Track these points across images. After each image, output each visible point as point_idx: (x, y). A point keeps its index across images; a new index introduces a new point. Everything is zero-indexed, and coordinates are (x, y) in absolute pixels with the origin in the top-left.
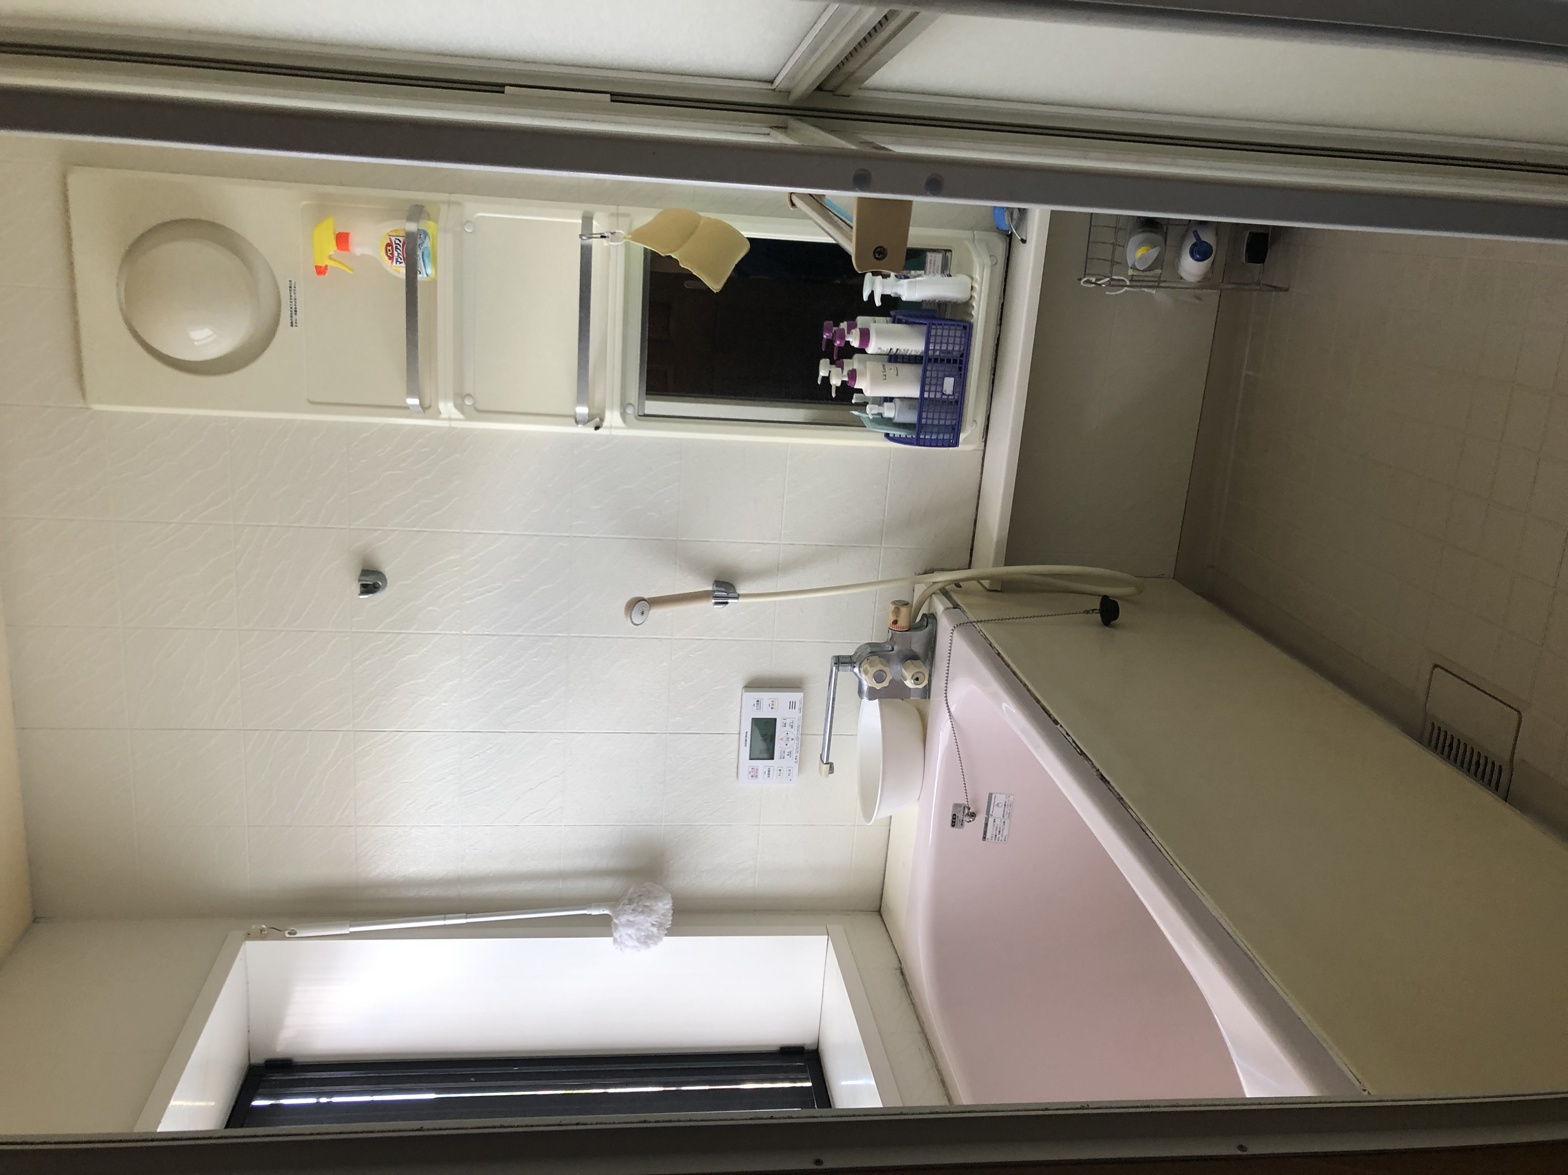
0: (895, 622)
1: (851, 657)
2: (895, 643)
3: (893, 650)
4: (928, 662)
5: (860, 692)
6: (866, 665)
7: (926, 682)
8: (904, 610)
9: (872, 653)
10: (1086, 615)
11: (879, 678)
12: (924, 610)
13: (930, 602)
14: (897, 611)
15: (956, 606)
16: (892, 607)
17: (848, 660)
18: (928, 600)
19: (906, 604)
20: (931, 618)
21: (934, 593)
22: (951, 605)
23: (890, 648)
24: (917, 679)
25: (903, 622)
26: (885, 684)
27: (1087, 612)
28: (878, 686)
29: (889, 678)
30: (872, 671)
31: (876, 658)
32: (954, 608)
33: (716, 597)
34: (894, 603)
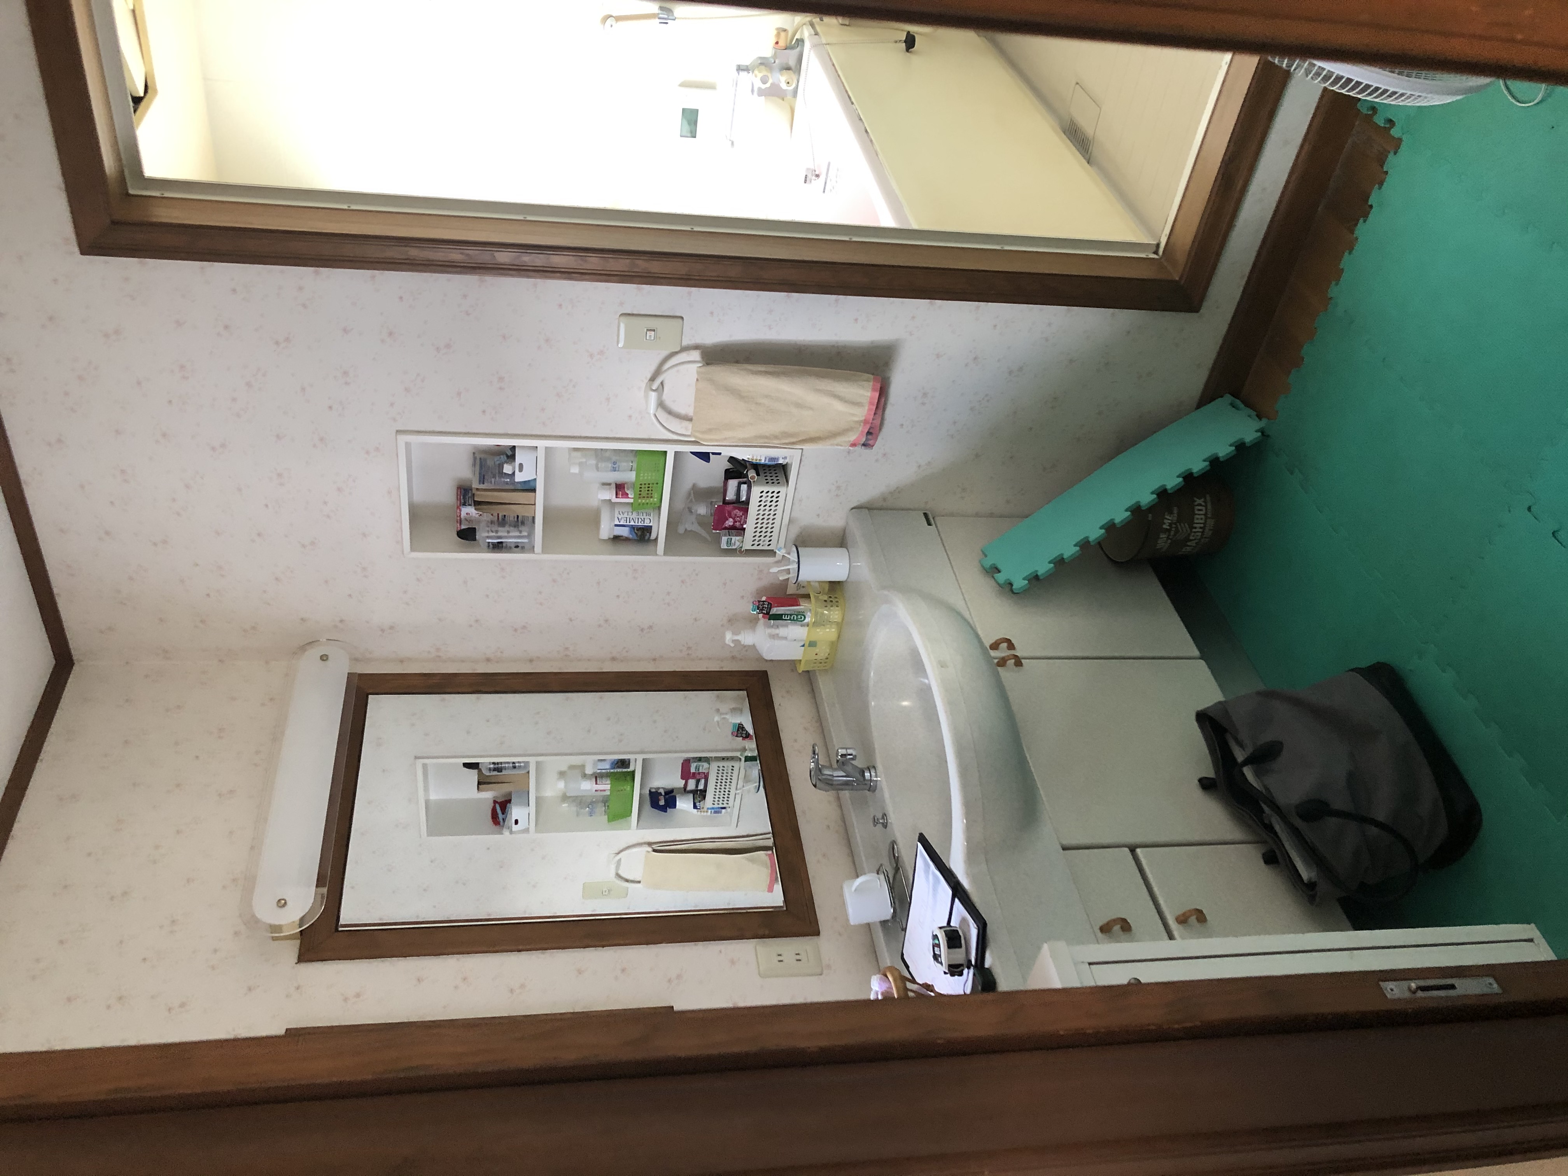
0: (777, 43)
1: (747, 66)
2: (776, 58)
3: (775, 62)
4: (797, 74)
5: (753, 91)
6: (756, 72)
7: (794, 85)
8: (783, 34)
9: (761, 64)
10: (894, 44)
11: (764, 81)
12: (797, 36)
13: (802, 31)
14: (778, 35)
15: (816, 34)
16: (775, 32)
17: (745, 68)
18: (800, 29)
19: (785, 30)
20: (800, 41)
21: (804, 24)
22: (813, 33)
23: (773, 62)
24: (788, 83)
25: (782, 44)
26: (768, 85)
27: (896, 42)
28: (763, 87)
29: (770, 81)
30: (760, 75)
31: (763, 67)
32: (815, 35)
33: (660, 18)
34: (778, 29)
